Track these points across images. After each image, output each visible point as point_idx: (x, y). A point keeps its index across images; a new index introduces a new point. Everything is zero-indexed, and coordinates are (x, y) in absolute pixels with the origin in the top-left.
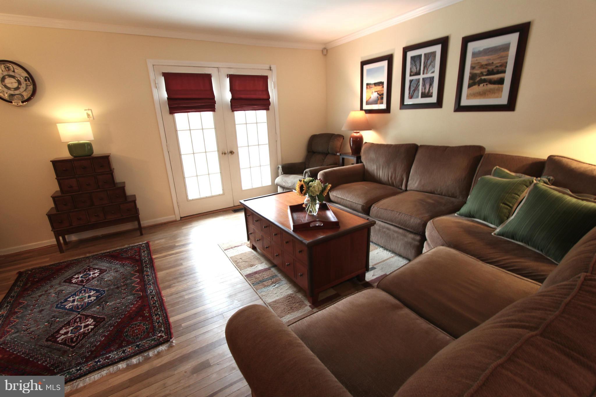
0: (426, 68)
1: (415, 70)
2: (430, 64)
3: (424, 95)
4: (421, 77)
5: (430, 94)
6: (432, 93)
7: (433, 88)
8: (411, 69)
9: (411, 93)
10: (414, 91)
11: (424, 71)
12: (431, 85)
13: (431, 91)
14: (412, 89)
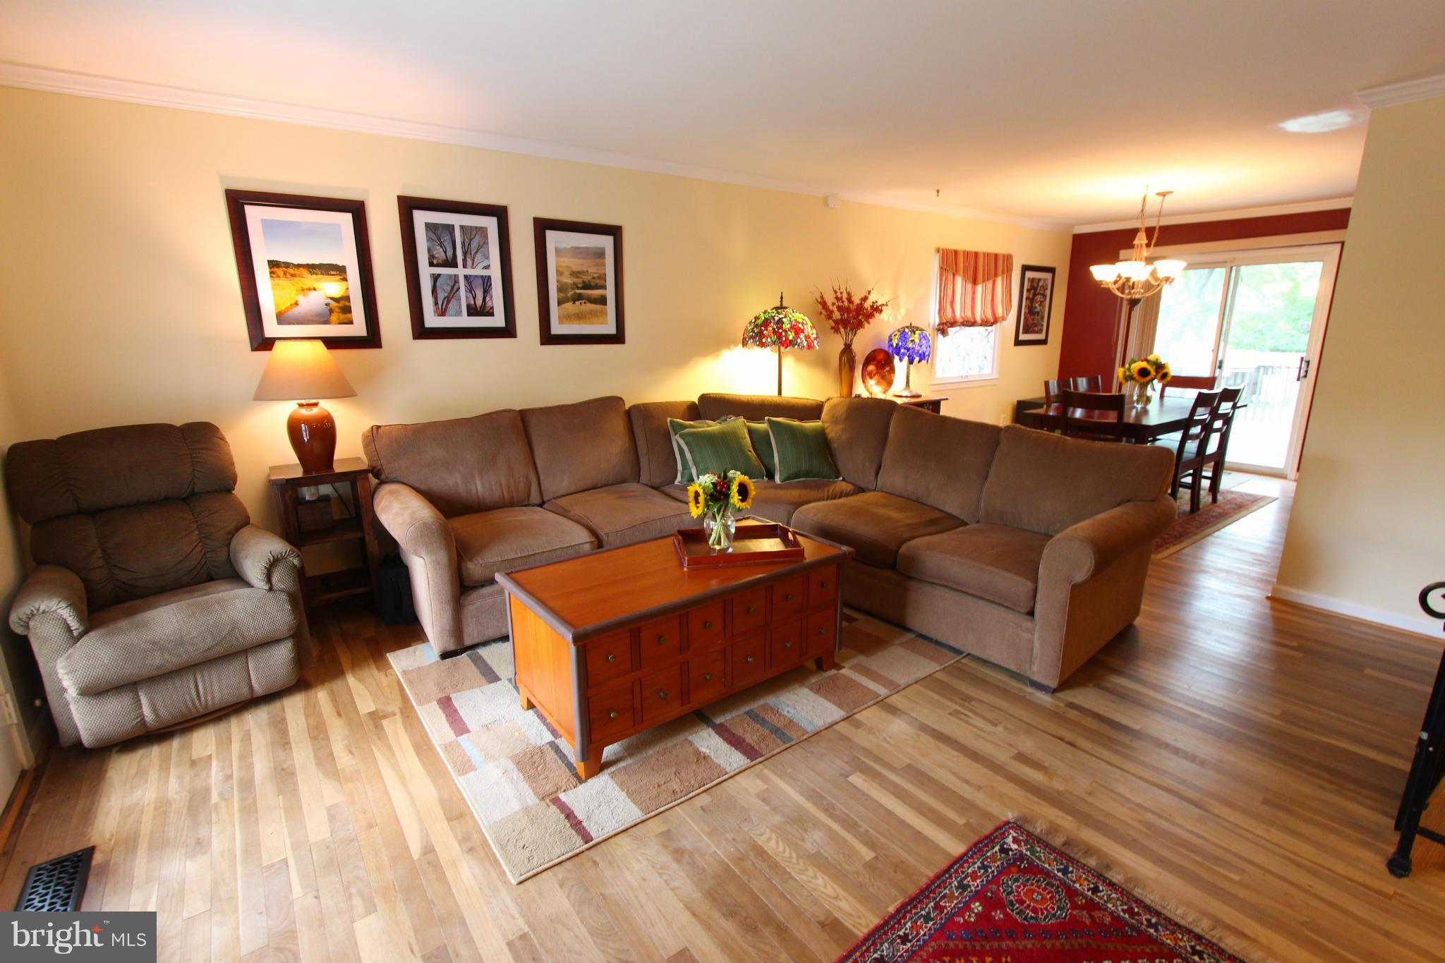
0: (468, 256)
1: (443, 254)
2: (478, 250)
3: (473, 311)
4: (460, 272)
5: (487, 309)
6: (492, 308)
7: (491, 298)
8: (429, 250)
9: (440, 303)
10: (448, 299)
11: (465, 260)
12: (487, 289)
13: (489, 304)
14: (441, 296)
